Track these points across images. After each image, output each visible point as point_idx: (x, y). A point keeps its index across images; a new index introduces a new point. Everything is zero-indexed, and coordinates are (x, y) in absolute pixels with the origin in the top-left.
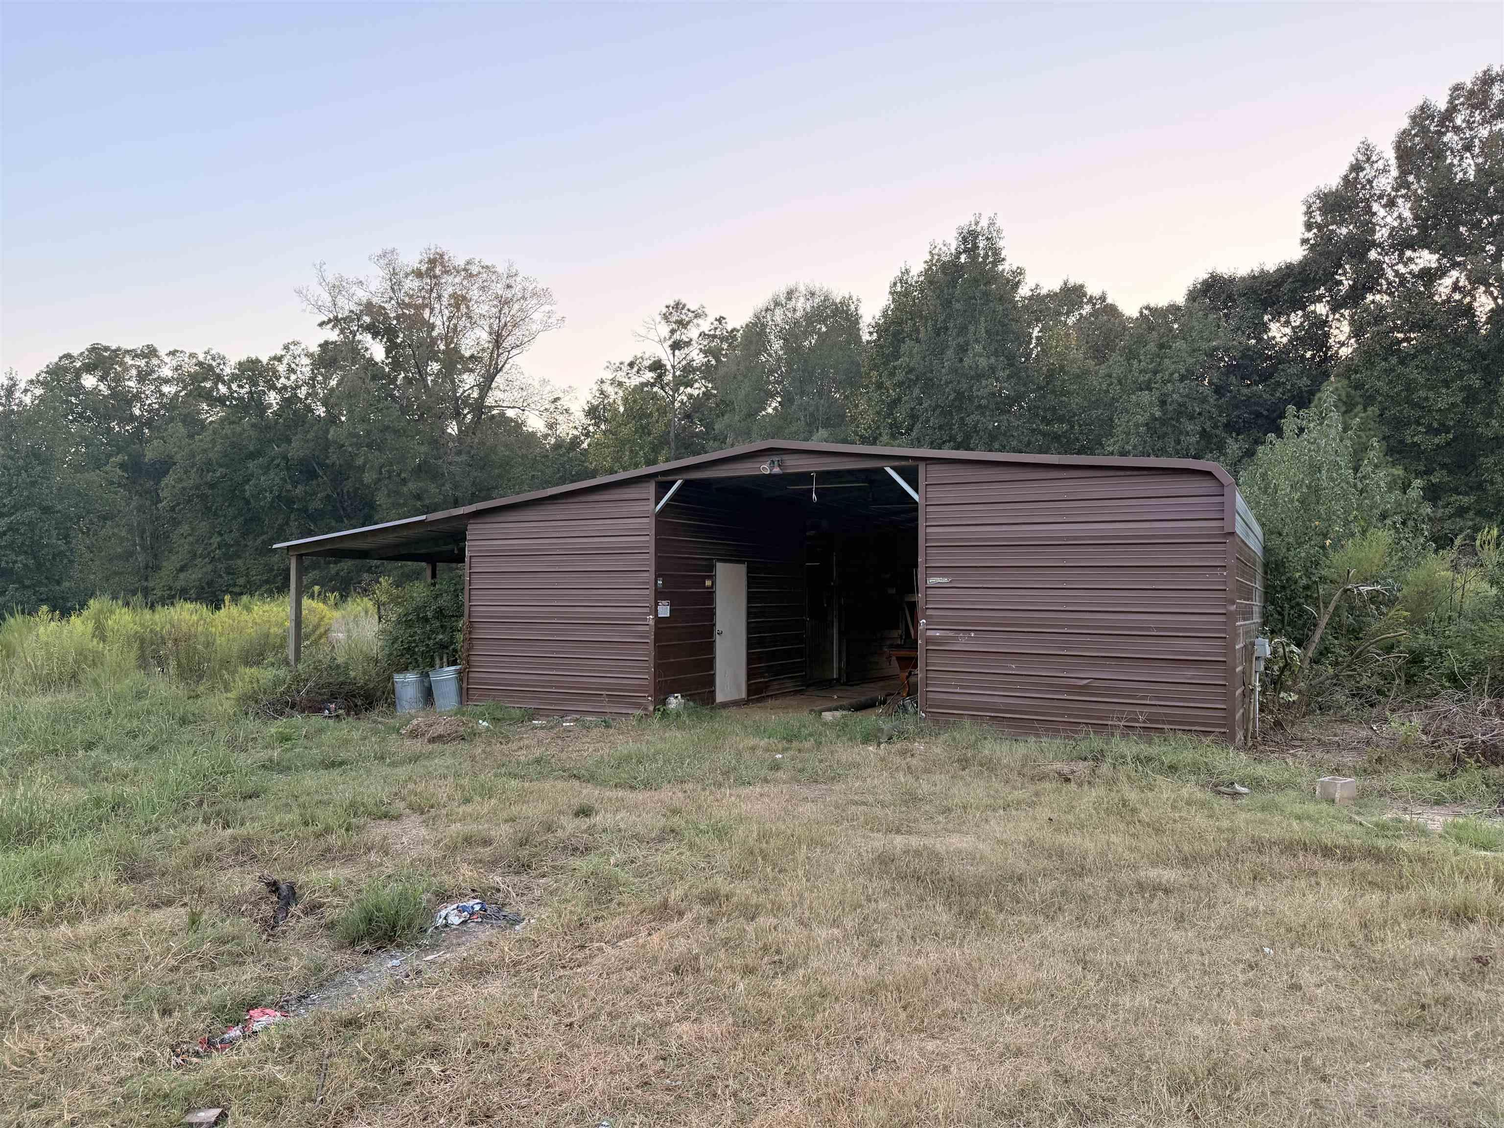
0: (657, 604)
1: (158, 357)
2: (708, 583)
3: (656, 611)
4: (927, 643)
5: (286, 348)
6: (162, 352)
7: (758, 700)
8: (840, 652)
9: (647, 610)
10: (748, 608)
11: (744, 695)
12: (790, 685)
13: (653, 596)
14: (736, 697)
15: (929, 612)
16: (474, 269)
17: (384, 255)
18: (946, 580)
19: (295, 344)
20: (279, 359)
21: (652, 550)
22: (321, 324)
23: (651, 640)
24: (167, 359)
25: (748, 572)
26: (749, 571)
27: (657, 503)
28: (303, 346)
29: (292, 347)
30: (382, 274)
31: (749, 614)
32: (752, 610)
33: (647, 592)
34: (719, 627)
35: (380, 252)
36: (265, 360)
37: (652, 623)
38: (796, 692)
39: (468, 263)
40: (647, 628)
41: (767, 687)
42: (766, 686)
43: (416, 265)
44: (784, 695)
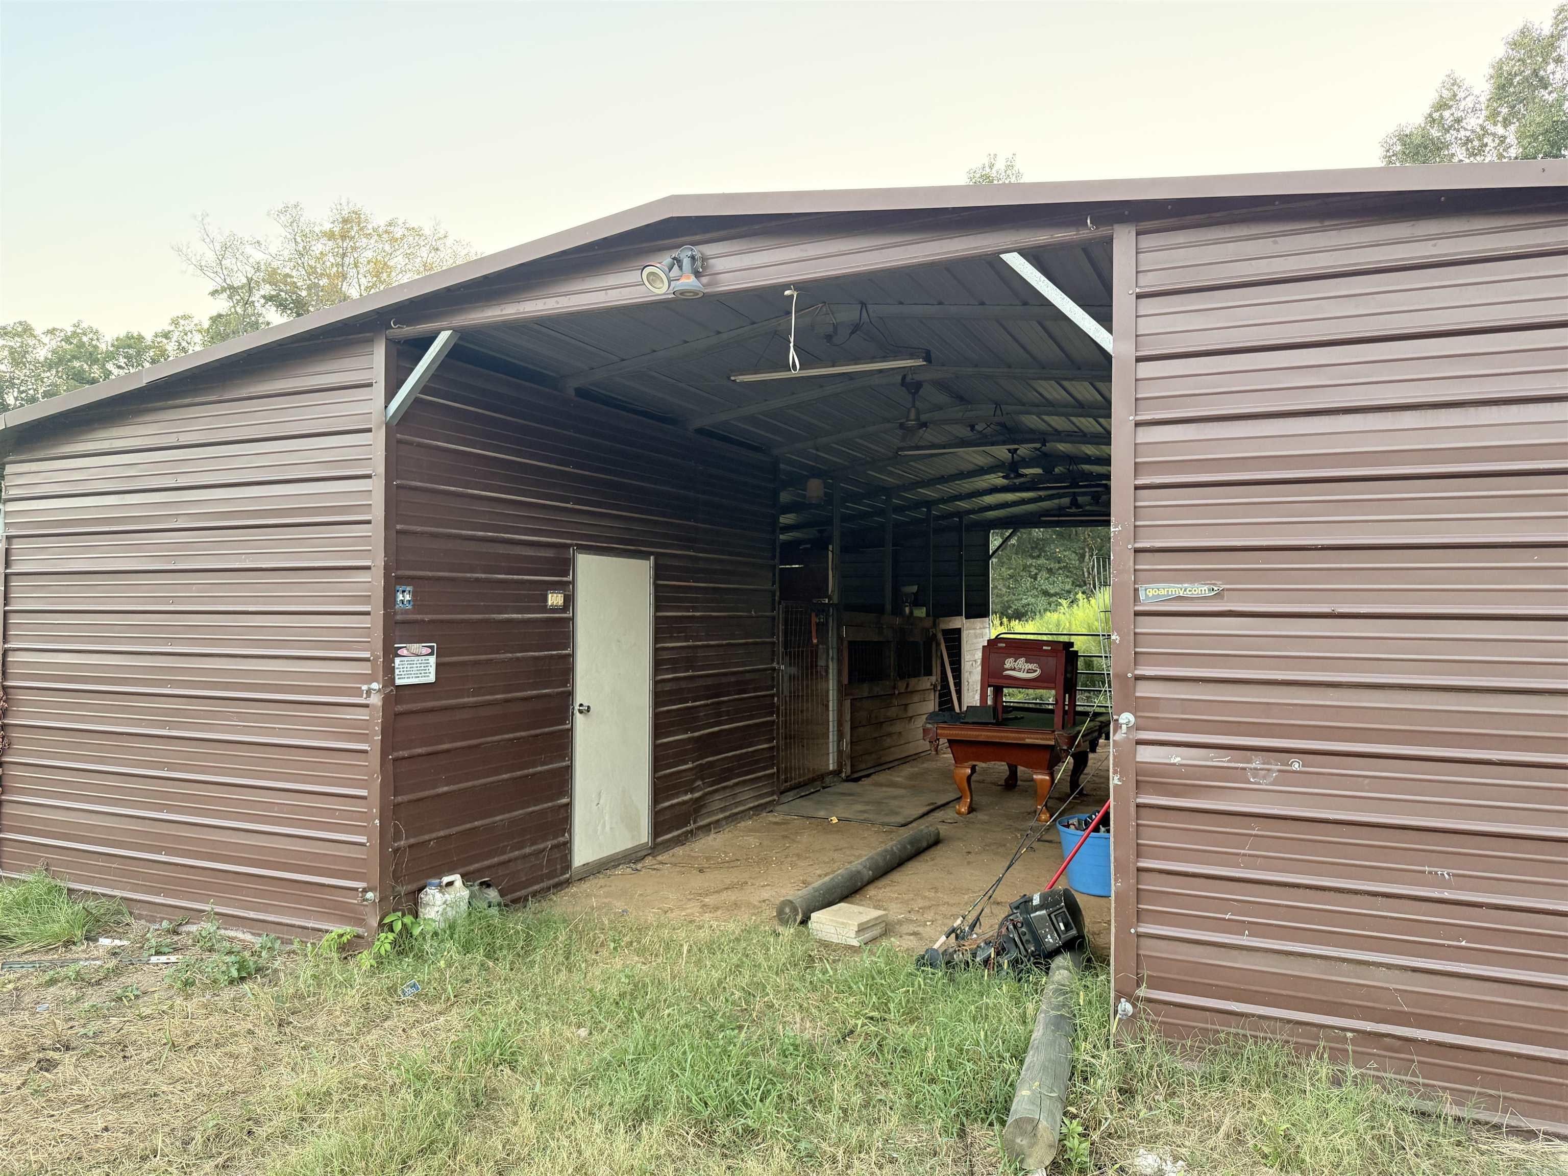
0: (390, 653)
1: (32, 335)
2: (555, 599)
3: (389, 670)
4: (1139, 786)
5: (175, 322)
6: (39, 330)
7: (679, 841)
8: (840, 724)
9: (365, 669)
10: (656, 651)
11: (644, 835)
12: (747, 797)
13: (379, 634)
14: (623, 843)
15: (1144, 690)
16: (398, 232)
17: (285, 210)
18: (1201, 590)
19: (185, 317)
20: (166, 336)
21: (378, 513)
22: (214, 293)
23: (372, 745)
24: (46, 340)
25: (657, 577)
26: (659, 573)
27: (390, 395)
28: (196, 321)
29: (182, 322)
30: (284, 234)
31: (658, 664)
32: (665, 656)
33: (365, 622)
34: (581, 697)
35: (281, 207)
36: (149, 337)
37: (376, 700)
38: (759, 809)
39: (390, 225)
40: (362, 715)
41: (697, 811)
42: (697, 807)
43: (327, 226)
44: (733, 818)
